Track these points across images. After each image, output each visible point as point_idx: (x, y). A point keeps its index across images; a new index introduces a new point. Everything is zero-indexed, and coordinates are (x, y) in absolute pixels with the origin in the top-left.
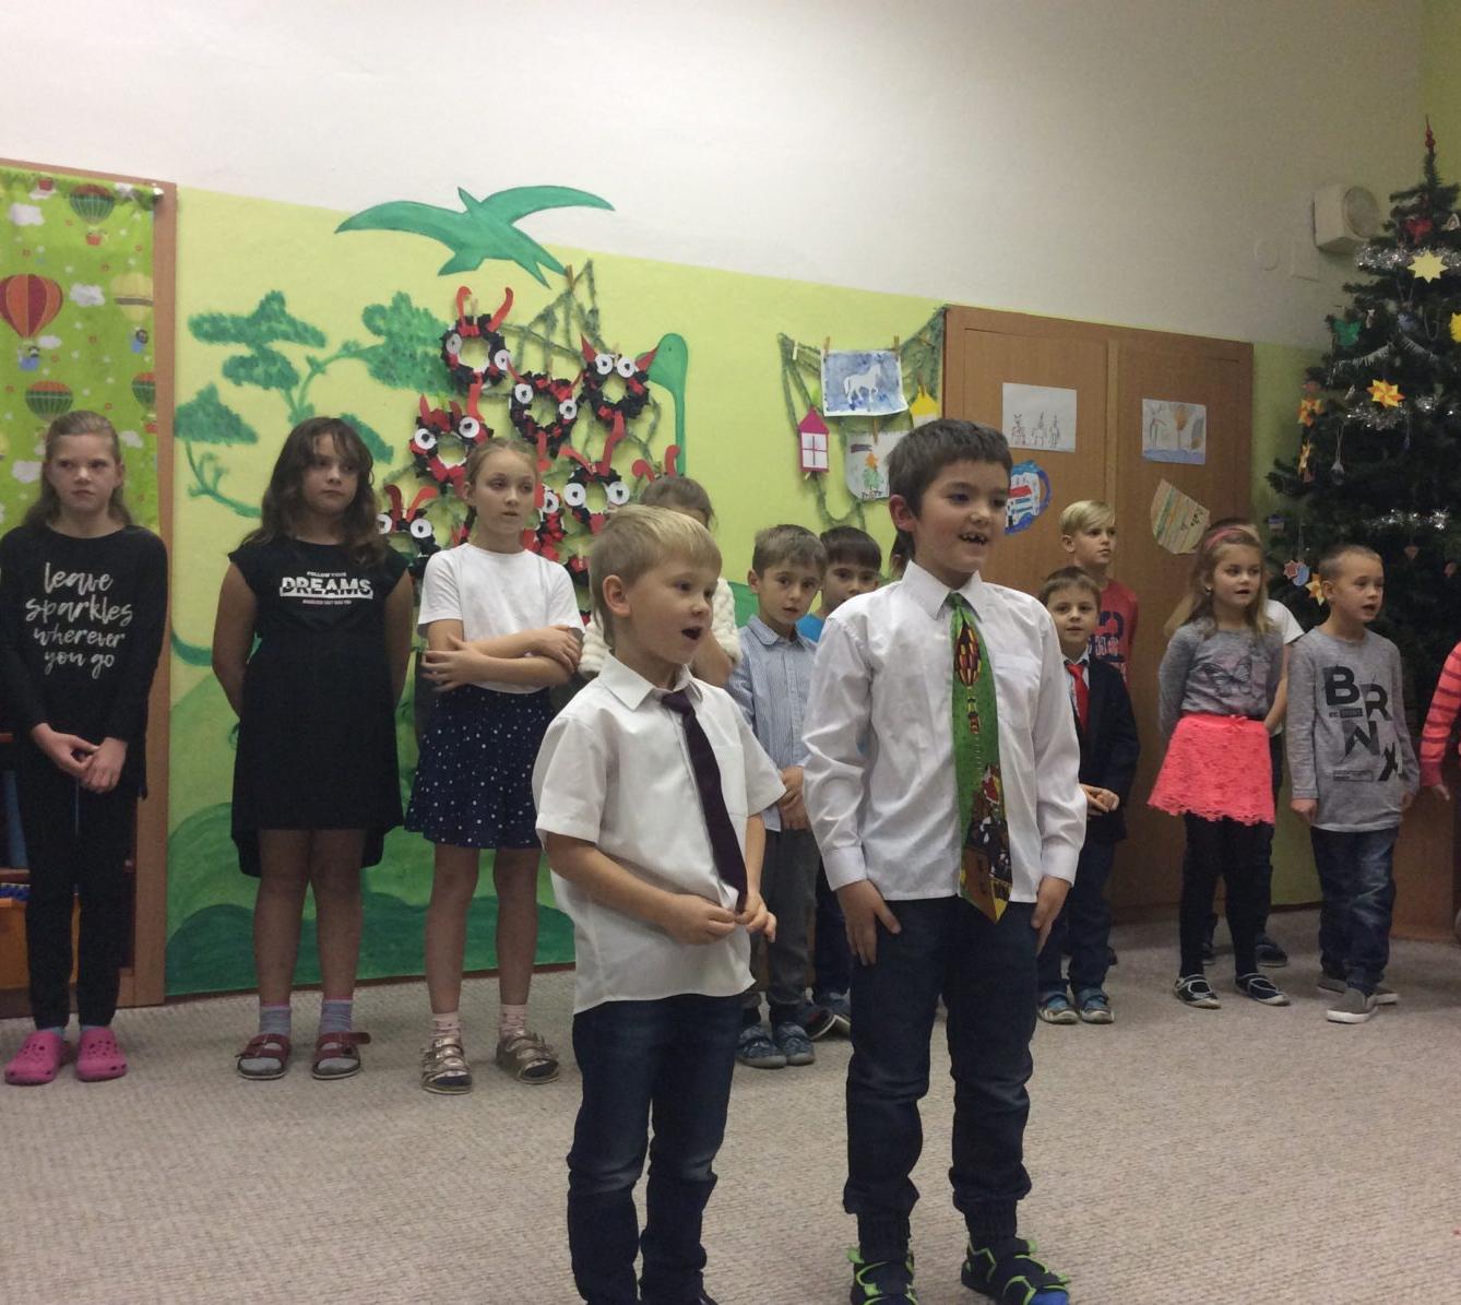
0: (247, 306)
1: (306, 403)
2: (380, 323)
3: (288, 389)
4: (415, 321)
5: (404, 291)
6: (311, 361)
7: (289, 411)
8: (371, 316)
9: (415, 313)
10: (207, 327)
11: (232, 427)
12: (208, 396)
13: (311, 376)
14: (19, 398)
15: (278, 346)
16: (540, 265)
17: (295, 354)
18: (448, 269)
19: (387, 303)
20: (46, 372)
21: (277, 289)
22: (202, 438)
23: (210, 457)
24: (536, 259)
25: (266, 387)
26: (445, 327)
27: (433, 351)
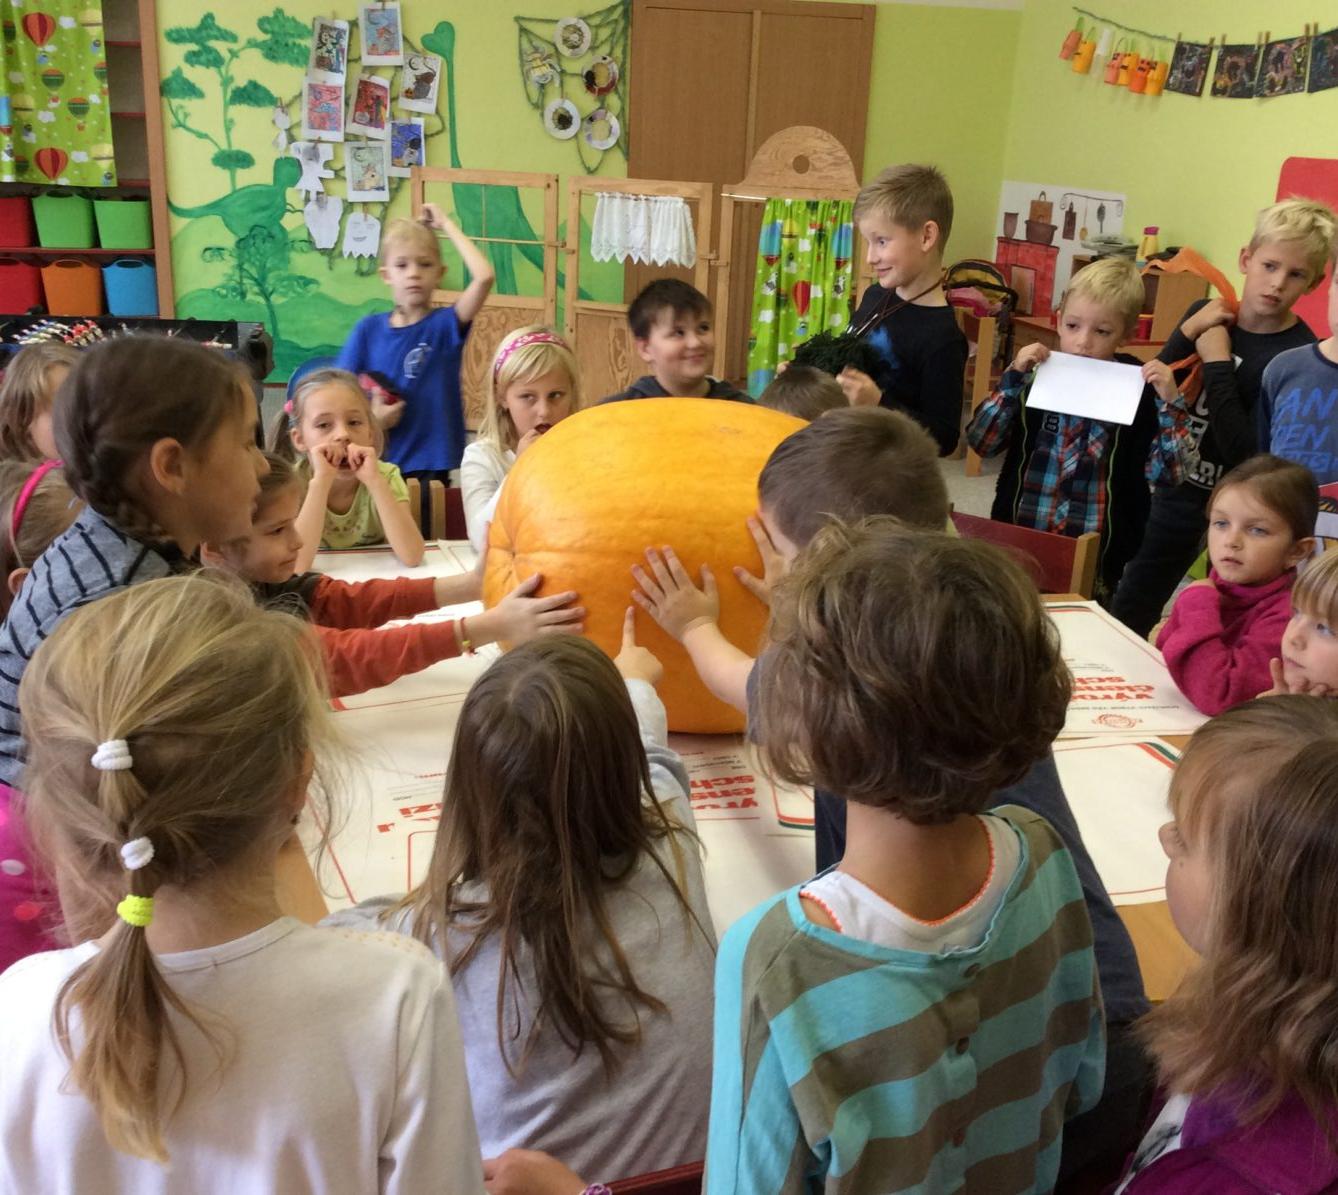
0: (194, 22)
1: (230, 73)
2: (267, 27)
3: (219, 67)
4: (288, 24)
5: (281, 6)
6: (230, 51)
7: (219, 79)
8: (263, 23)
9: (287, 19)
10: (174, 35)
11: (192, 90)
12: (178, 73)
13: (231, 60)
15: (213, 43)
17: (221, 47)
19: (271, 15)
21: (211, 10)
22: (176, 97)
23: (182, 107)
25: (208, 67)
26: (305, 27)
27: (298, 41)
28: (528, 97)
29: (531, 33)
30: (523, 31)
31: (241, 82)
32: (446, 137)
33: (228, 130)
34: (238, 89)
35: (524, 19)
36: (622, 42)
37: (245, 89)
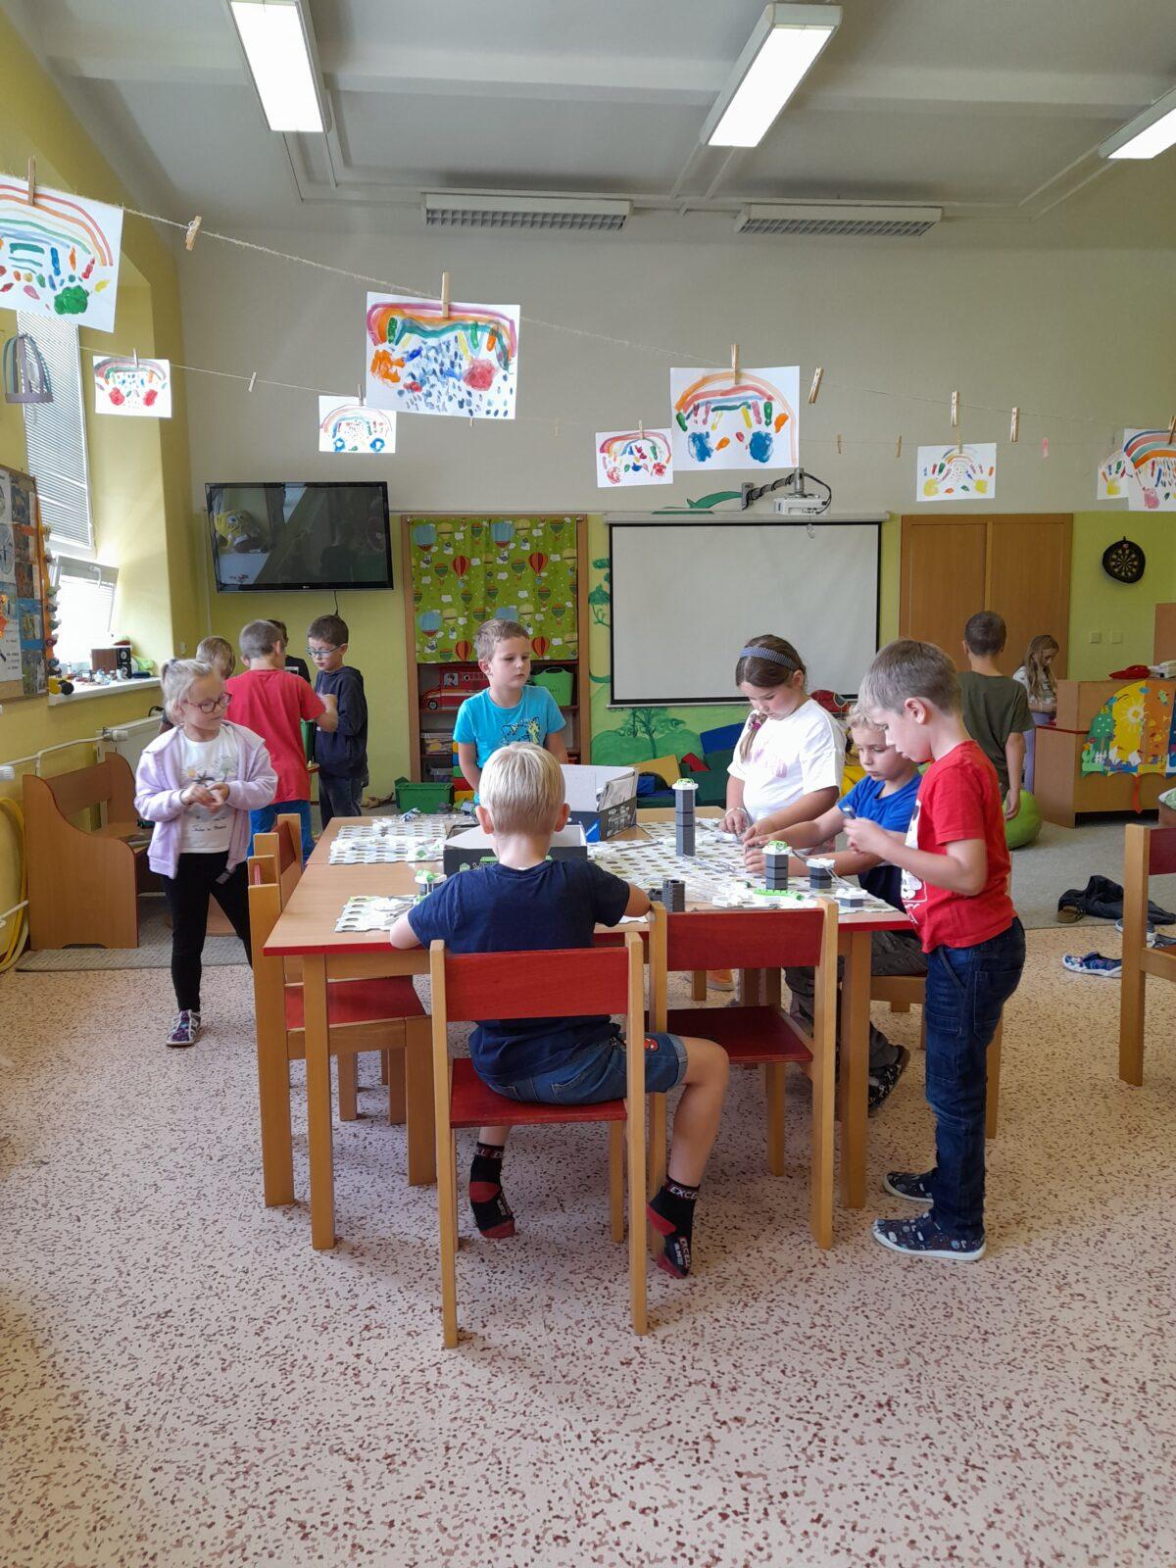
10: (598, 564)
12: (599, 589)
14: (537, 592)
20: (543, 584)
22: (598, 604)
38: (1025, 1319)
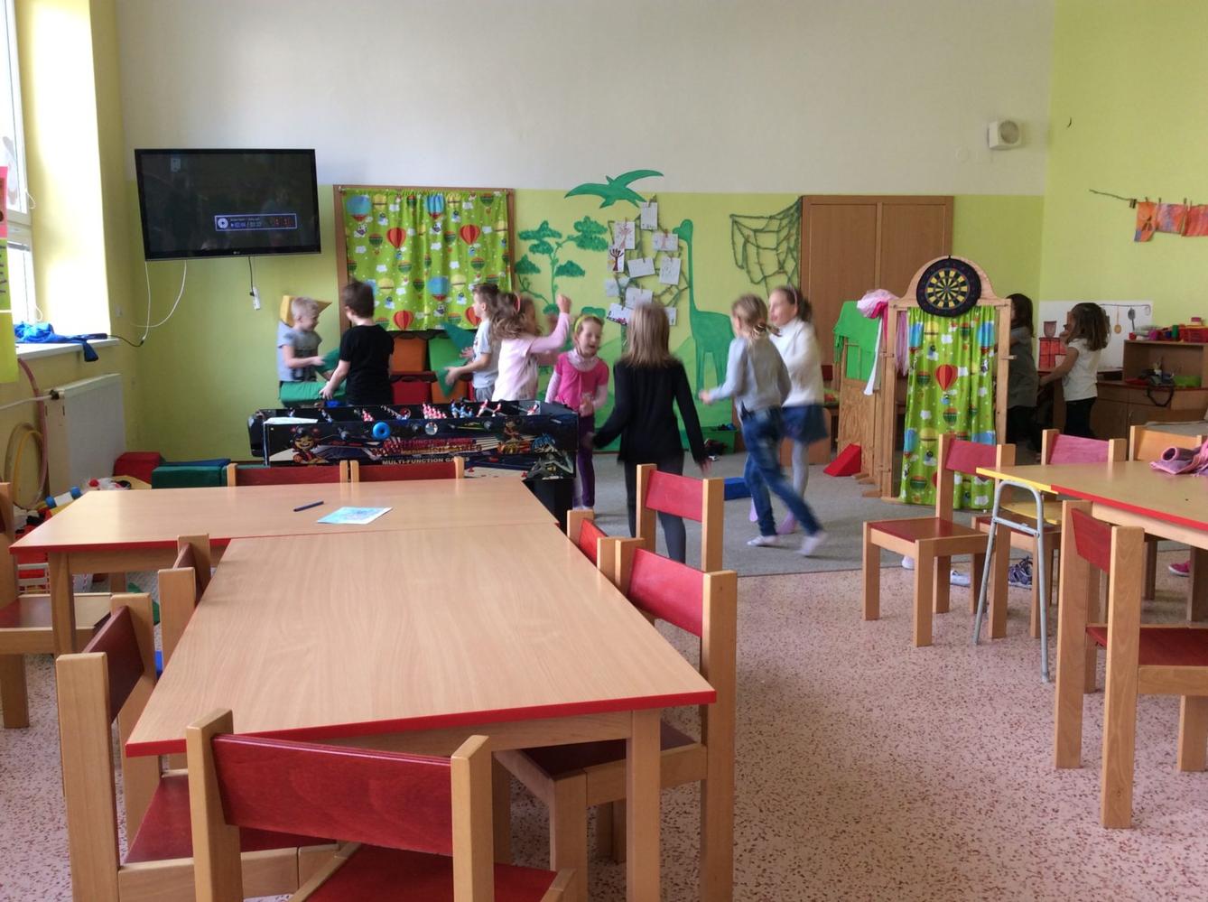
0: (536, 227)
1: (557, 256)
2: (580, 228)
3: (550, 254)
4: (592, 226)
5: (590, 215)
6: (557, 243)
7: (550, 261)
8: (577, 226)
9: (592, 223)
10: (524, 235)
11: (534, 269)
12: (525, 259)
13: (557, 249)
14: (469, 263)
15: (546, 239)
16: (638, 202)
17: (551, 241)
18: (602, 206)
19: (582, 220)
20: (476, 255)
21: (543, 220)
22: (523, 272)
23: (526, 279)
24: (634, 198)
25: (543, 254)
26: (603, 227)
27: (598, 236)
28: (737, 263)
29: (740, 224)
30: (735, 222)
31: (563, 262)
32: (688, 291)
33: (554, 291)
34: (561, 266)
35: (736, 216)
36: (796, 225)
37: (565, 266)
38: (932, 870)
